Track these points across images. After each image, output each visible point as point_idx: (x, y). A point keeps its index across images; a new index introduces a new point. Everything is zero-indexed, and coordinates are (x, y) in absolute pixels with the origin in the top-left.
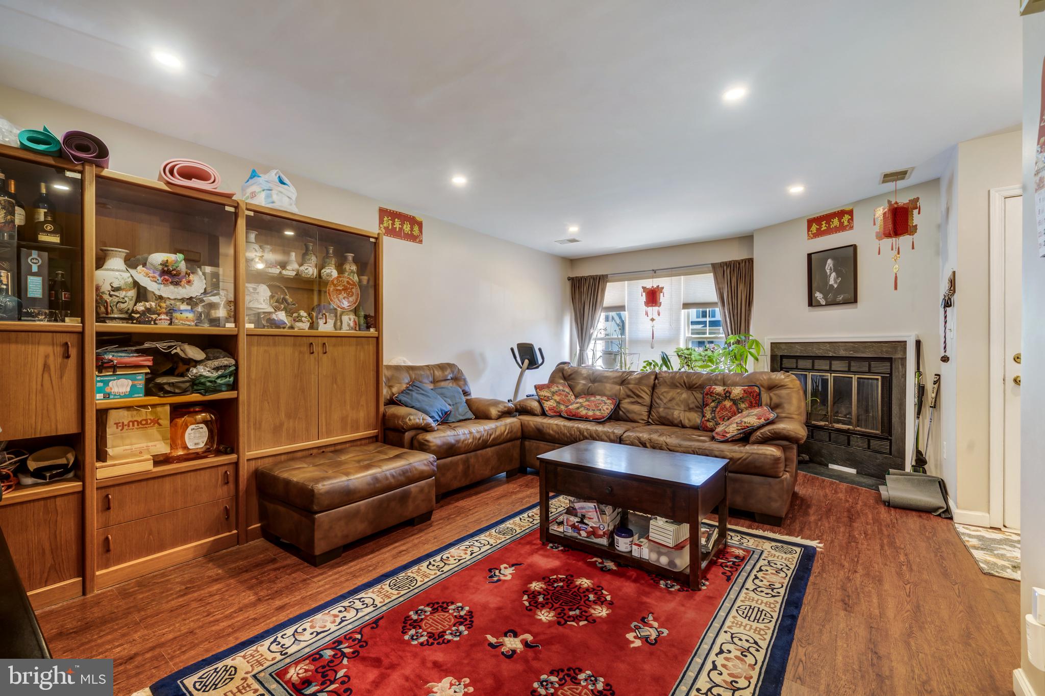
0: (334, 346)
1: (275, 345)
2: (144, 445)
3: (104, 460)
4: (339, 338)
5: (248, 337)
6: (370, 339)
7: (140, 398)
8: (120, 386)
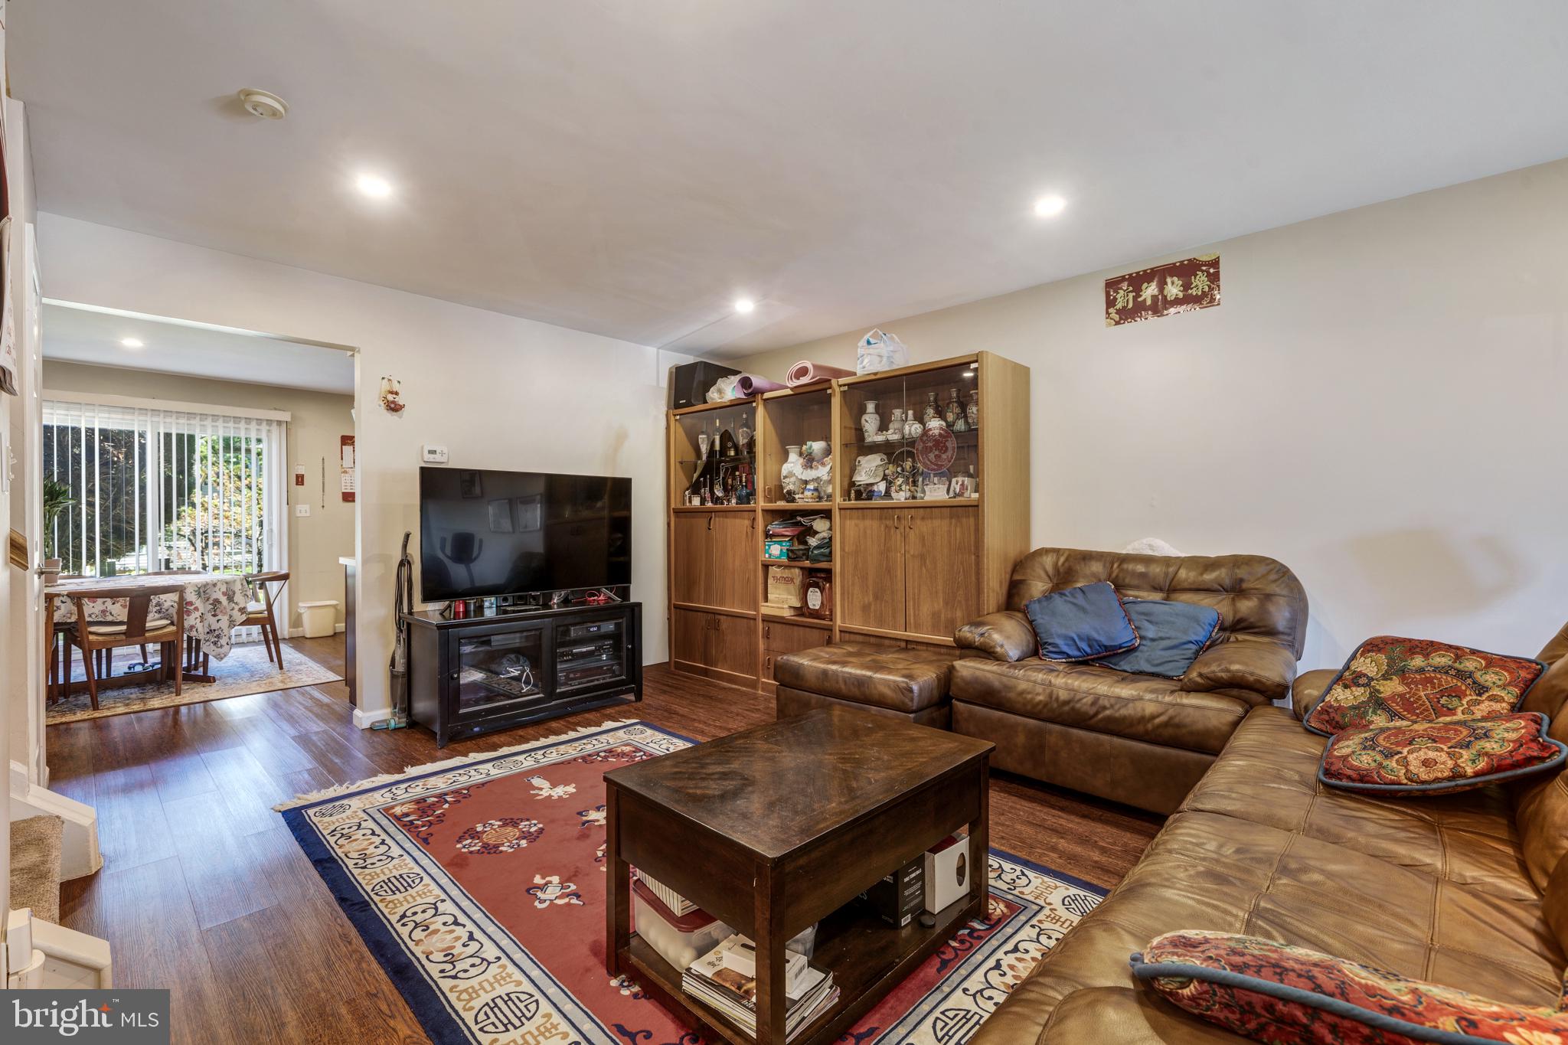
0: (923, 519)
1: (864, 518)
2: (785, 596)
3: (767, 602)
4: (928, 510)
5: (842, 511)
6: (970, 508)
7: (784, 559)
8: (776, 550)
